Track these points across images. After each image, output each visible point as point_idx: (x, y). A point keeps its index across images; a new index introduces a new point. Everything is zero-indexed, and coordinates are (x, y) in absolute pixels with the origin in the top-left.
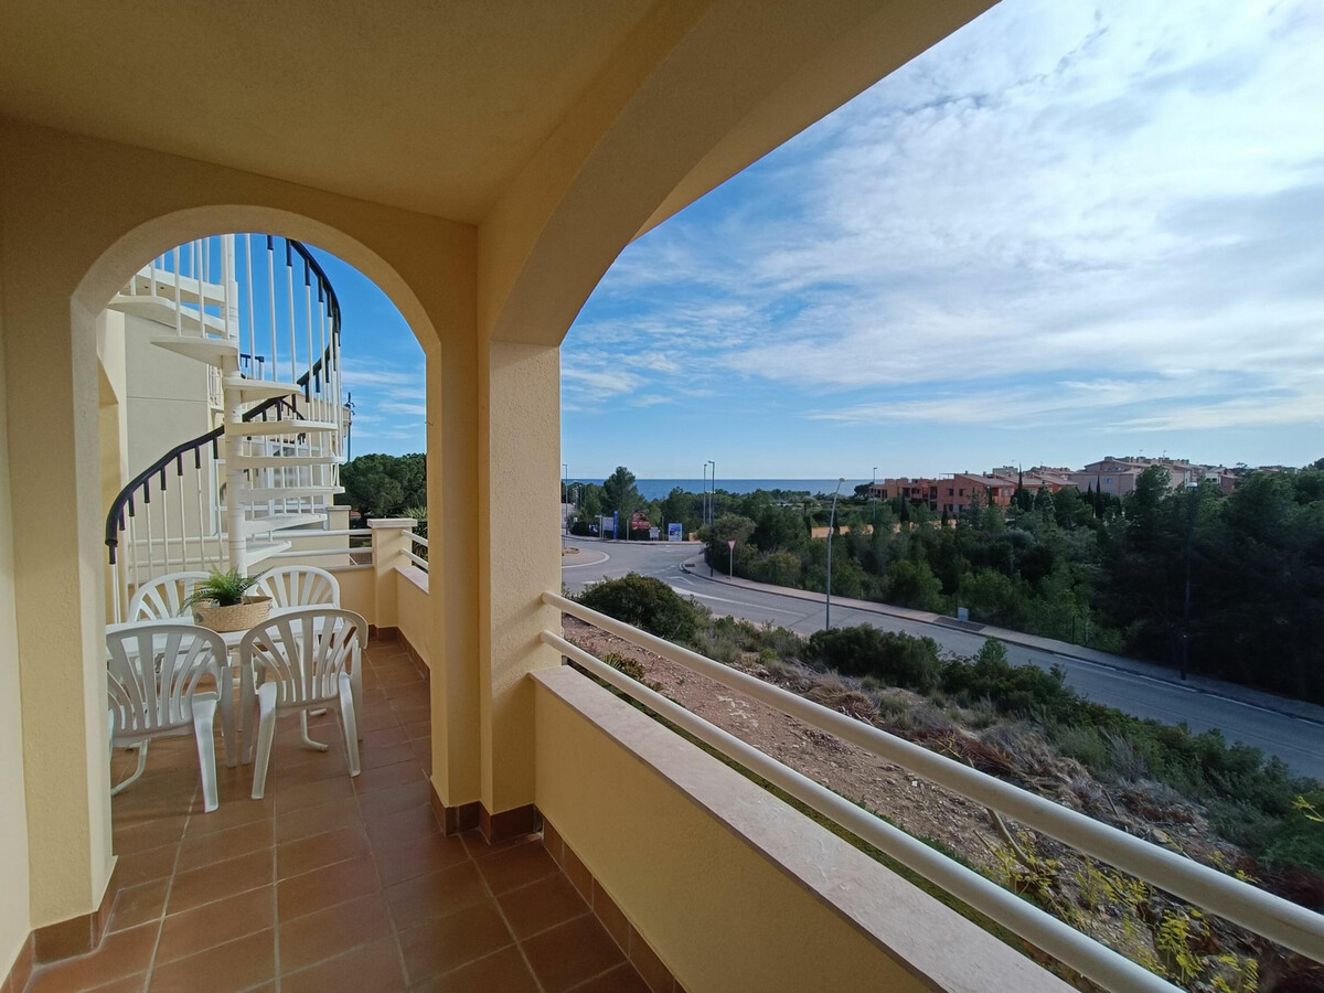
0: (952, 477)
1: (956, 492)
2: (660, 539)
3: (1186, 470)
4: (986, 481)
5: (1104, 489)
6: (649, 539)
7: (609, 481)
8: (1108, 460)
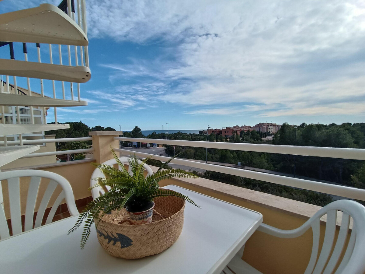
0: (226, 128)
1: (227, 132)
2: (150, 147)
3: (275, 126)
4: (234, 129)
5: (261, 131)
6: (147, 147)
7: (133, 130)
8: (260, 124)
